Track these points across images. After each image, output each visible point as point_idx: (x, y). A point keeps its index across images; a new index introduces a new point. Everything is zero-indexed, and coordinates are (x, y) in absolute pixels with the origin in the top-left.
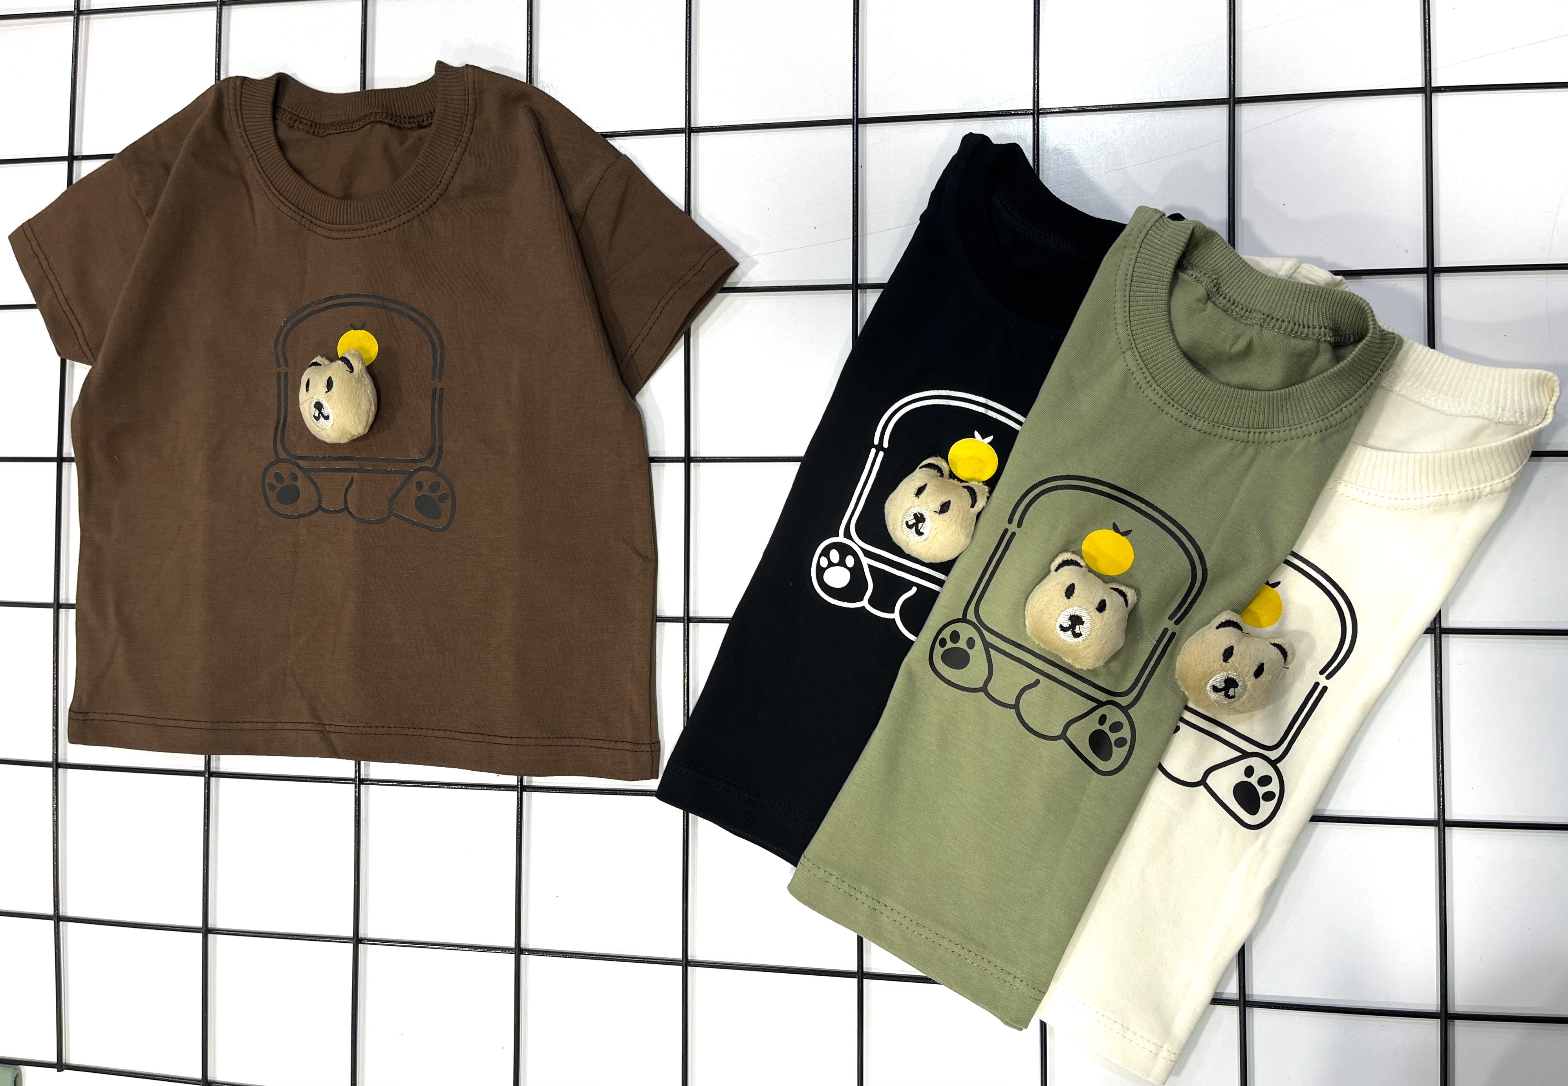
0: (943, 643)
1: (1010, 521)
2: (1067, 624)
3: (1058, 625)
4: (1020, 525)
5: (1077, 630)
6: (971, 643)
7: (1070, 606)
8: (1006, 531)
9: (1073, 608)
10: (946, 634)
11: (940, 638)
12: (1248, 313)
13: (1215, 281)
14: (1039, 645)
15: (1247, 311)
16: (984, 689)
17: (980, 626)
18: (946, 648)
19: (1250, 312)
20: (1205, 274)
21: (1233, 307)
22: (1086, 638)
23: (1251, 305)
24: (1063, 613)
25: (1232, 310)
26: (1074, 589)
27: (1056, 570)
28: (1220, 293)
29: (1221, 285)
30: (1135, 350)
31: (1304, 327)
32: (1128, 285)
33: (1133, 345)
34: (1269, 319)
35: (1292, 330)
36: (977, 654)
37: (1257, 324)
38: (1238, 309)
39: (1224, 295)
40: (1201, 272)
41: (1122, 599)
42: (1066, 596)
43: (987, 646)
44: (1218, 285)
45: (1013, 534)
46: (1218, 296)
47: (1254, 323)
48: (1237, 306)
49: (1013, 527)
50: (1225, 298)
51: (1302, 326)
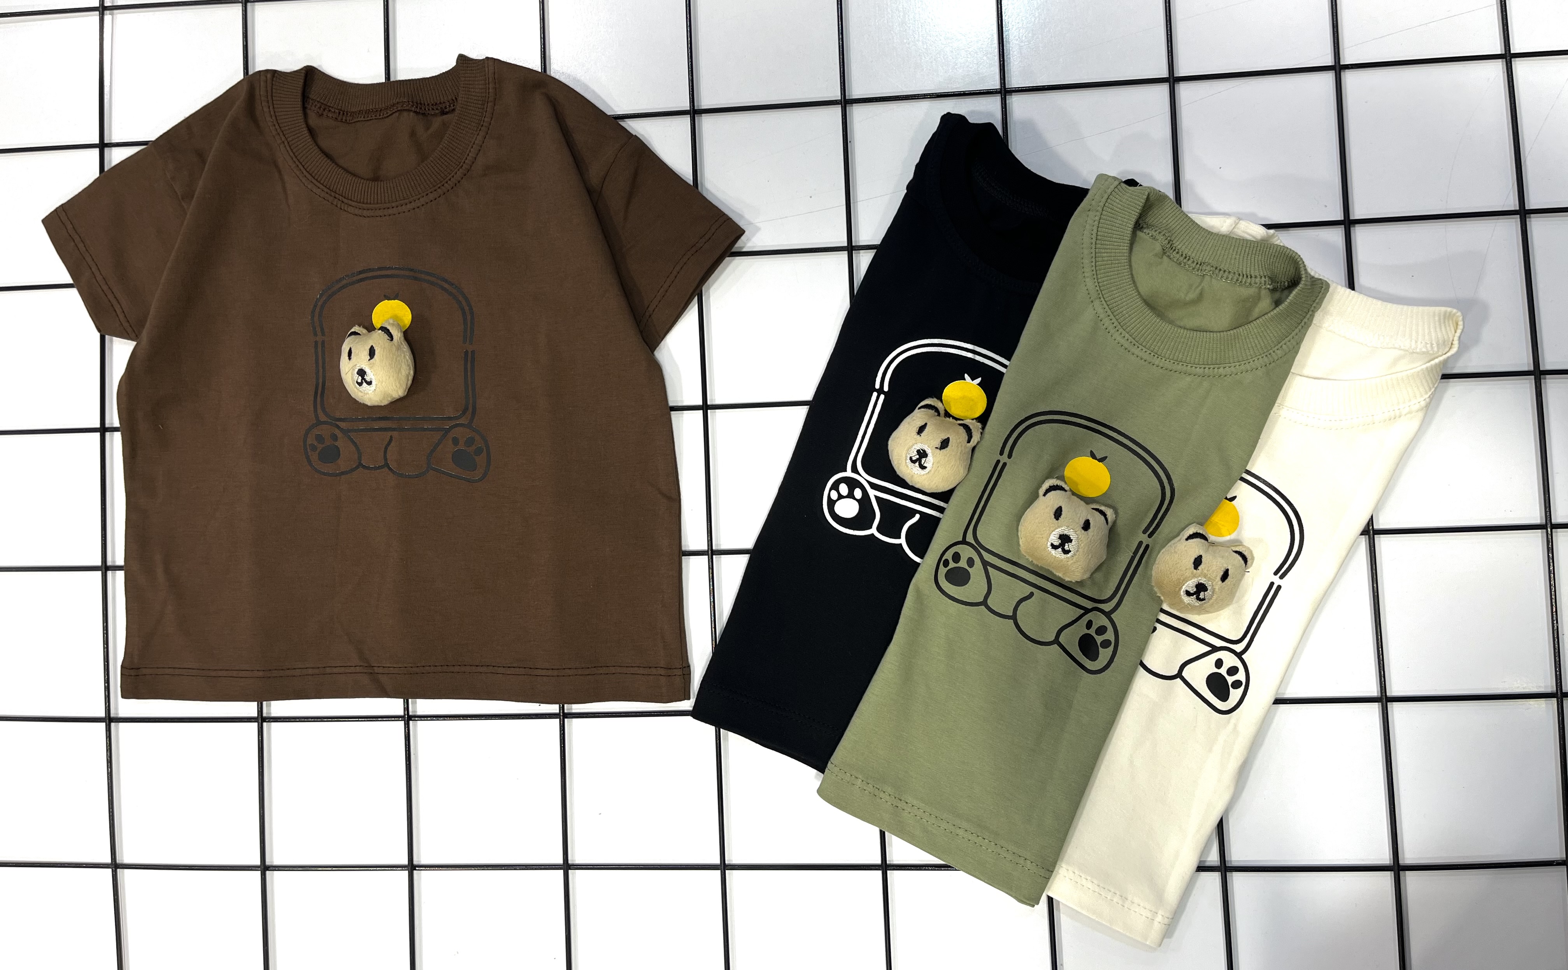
0: (946, 563)
1: (1001, 453)
2: (1057, 543)
3: (1049, 544)
4: (1010, 456)
5: (1066, 547)
6: (971, 562)
7: (1059, 527)
8: (998, 462)
9: (1062, 529)
10: (949, 555)
11: (943, 559)
12: (1198, 265)
13: (1169, 238)
14: (1032, 561)
15: (1197, 263)
16: (984, 603)
17: (978, 547)
18: (949, 568)
19: (1200, 265)
20: (1160, 233)
21: (1185, 261)
22: (1075, 554)
23: (1201, 258)
24: (1054, 533)
25: (1185, 263)
26: (1061, 511)
27: (1044, 495)
28: (1174, 248)
29: (1174, 242)
30: (1102, 299)
31: (1247, 277)
32: (1094, 243)
33: (1101, 295)
34: (1217, 271)
35: (1237, 280)
36: (977, 572)
37: (1207, 275)
38: (1190, 262)
39: (1177, 250)
40: (1156, 231)
41: (1103, 518)
42: (1055, 518)
43: (985, 564)
44: (1171, 242)
45: (1005, 464)
46: (1172, 251)
47: (1204, 275)
48: (1189, 259)
49: (1004, 458)
50: (1178, 253)
51: (1245, 276)
